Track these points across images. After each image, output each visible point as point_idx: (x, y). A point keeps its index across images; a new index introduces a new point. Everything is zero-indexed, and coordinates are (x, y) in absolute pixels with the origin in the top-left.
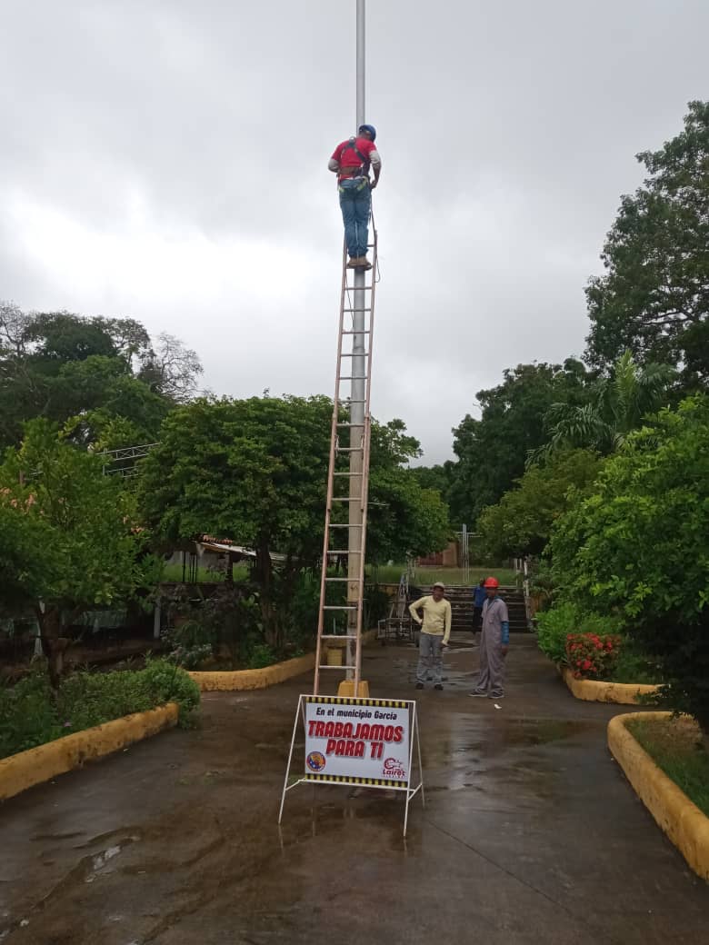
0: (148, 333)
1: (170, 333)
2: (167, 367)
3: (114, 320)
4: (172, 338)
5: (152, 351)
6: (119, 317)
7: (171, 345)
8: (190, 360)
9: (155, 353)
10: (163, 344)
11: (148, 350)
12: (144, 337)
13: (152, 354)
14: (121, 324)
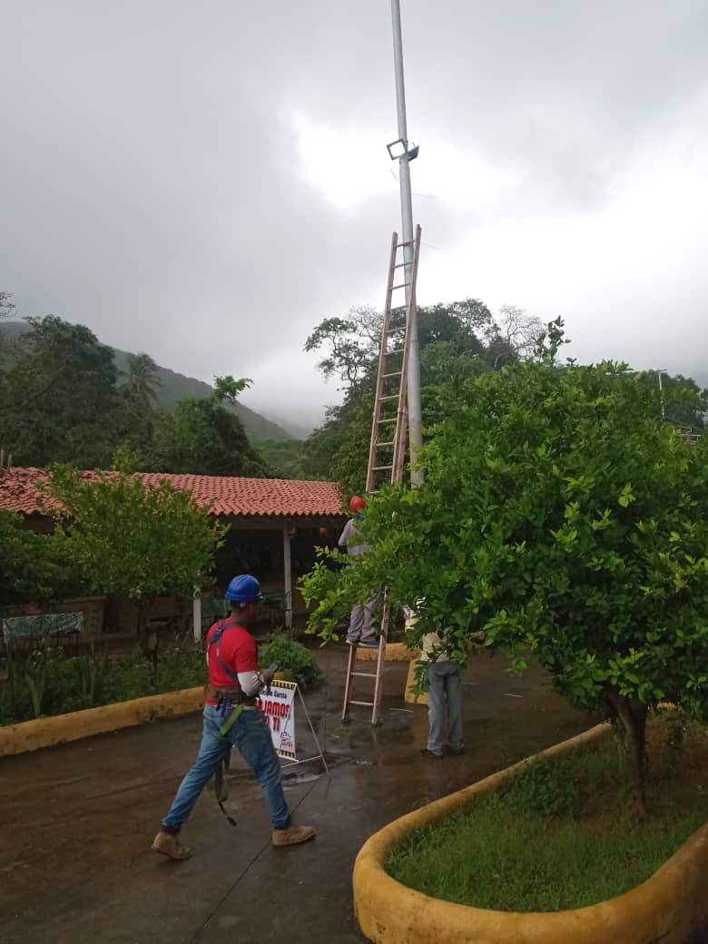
0: (488, 308)
1: (510, 304)
2: (512, 337)
3: (456, 303)
4: (514, 307)
5: (495, 325)
6: (459, 300)
7: (513, 315)
8: (535, 326)
9: (498, 326)
10: (505, 316)
11: (492, 325)
12: (485, 313)
13: (496, 328)
14: (463, 305)
